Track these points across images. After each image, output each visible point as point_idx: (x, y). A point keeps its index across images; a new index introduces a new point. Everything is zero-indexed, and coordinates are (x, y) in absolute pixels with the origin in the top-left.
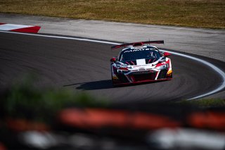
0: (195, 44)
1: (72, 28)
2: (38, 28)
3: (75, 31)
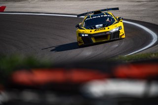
0: (129, 11)
1: (31, 5)
2: (4, 8)
3: (33, 8)
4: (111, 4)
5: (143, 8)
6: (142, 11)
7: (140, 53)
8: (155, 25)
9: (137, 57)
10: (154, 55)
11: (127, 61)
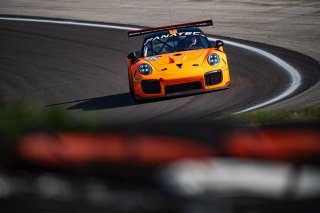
4: (208, 7)
5: (274, 19)
6: (271, 23)
7: (268, 109)
8: (296, 53)
9: (262, 116)
10: (296, 114)
11: (253, 125)
